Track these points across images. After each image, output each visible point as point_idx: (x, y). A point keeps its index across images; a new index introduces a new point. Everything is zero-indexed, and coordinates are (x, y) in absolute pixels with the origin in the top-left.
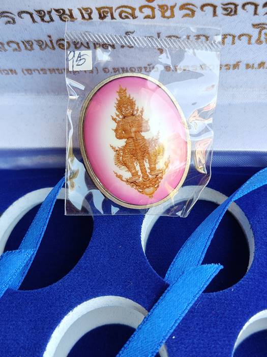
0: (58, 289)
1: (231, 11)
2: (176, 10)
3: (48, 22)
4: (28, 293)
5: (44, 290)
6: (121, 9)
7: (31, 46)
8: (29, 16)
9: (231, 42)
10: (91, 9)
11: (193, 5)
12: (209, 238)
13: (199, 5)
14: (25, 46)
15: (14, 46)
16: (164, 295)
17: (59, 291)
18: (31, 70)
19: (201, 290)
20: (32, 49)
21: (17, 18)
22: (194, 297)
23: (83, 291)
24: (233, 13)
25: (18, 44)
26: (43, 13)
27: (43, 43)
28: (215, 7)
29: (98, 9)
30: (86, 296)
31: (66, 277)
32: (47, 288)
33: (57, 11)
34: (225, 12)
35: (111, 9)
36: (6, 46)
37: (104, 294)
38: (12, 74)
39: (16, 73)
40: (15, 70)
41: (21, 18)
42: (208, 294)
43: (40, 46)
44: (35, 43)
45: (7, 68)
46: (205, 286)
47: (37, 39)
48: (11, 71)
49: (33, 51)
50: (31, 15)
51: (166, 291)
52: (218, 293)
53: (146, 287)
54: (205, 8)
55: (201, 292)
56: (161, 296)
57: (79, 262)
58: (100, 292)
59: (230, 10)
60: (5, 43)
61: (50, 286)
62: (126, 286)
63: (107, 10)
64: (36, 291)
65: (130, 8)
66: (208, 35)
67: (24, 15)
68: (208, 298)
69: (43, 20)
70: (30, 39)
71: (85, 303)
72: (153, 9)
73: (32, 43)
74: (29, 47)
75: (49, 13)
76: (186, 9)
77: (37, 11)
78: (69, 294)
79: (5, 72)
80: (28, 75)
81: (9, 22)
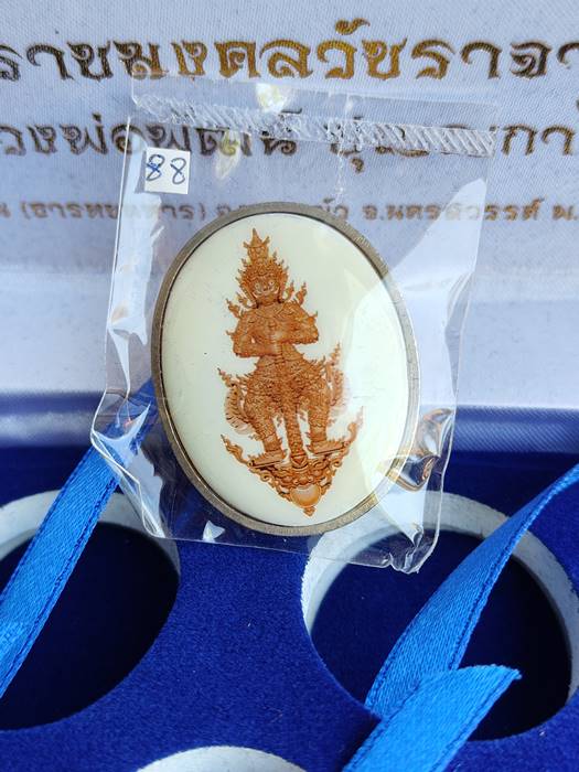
0: (85, 727)
1: (532, 65)
2: (405, 57)
3: (97, 78)
6: (276, 49)
7: (50, 141)
8: (52, 59)
9: (525, 146)
10: (202, 45)
11: (445, 45)
13: (458, 47)
17: (87, 732)
20: (52, 149)
21: (23, 64)
24: (535, 70)
25: (18, 135)
26: (87, 51)
28: (495, 52)
29: (221, 48)
34: (519, 67)
35: (251, 47)
41: (35, 63)
43: (72, 143)
44: (60, 134)
46: (477, 721)
47: (66, 123)
49: (52, 155)
50: (59, 56)
52: (504, 740)
54: (473, 54)
55: (466, 736)
57: (142, 660)
58: (197, 736)
59: (530, 61)
62: (268, 721)
63: (241, 50)
65: (297, 46)
67: (42, 57)
68: (481, 753)
70: (48, 123)
72: (350, 51)
73: (54, 134)
75: (103, 52)
76: (428, 54)
77: (73, 47)
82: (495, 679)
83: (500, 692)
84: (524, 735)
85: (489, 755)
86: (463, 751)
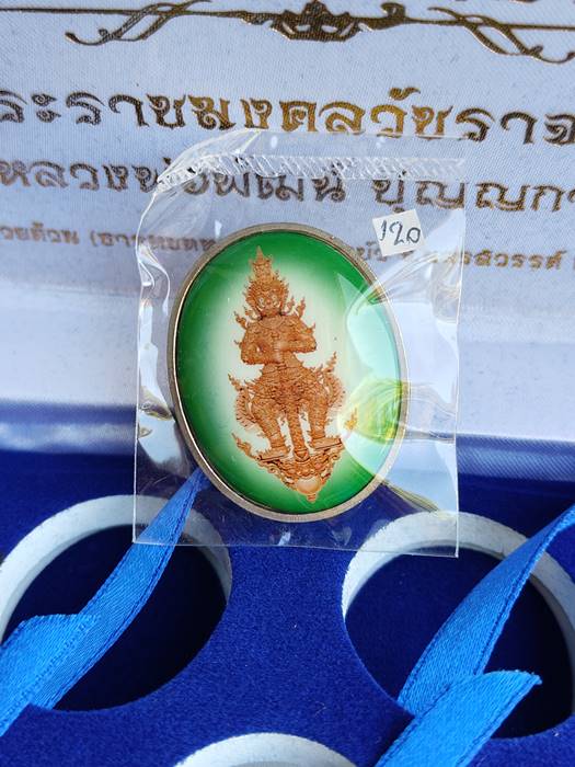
0: (149, 711)
1: (563, 135)
2: (450, 121)
3: (172, 126)
4: (75, 716)
5: (117, 712)
6: (335, 110)
7: (123, 179)
8: (132, 107)
9: (552, 204)
10: (268, 104)
11: (486, 113)
12: (499, 618)
13: (499, 115)
14: (110, 178)
15: (85, 176)
16: (403, 735)
17: (151, 716)
18: (110, 235)
19: (490, 728)
20: (123, 186)
21: (105, 111)
22: (476, 742)
23: (210, 720)
24: (566, 139)
25: (94, 172)
26: (164, 103)
27: (149, 176)
28: (531, 122)
29: (285, 107)
30: (216, 730)
31: (169, 686)
32: (122, 707)
33: (196, 101)
34: (551, 135)
35: (311, 107)
36: (67, 175)
37: (259, 729)
38: (67, 241)
39: (76, 241)
40: (75, 234)
41: (115, 111)
42: (503, 741)
43: (143, 182)
44: (132, 173)
45: (58, 228)
46: (501, 720)
47: (138, 165)
48: (66, 233)
49: (123, 191)
50: (138, 106)
51: (409, 728)
52: (523, 739)
53: (360, 717)
54: (511, 123)
55: (490, 733)
56: (397, 738)
57: (200, 654)
58: (249, 723)
59: (562, 131)
60: (67, 167)
61: (130, 704)
62: (312, 713)
63: (302, 109)
64: (96, 712)
65: (353, 108)
66: (505, 186)
67: (121, 105)
68: (502, 749)
69: (160, 121)
70: (122, 163)
71: (213, 746)
72: (401, 114)
73: (127, 173)
74: (117, 182)
75: (178, 104)
76: (471, 120)
77: (151, 99)
78: (177, 723)
79: (53, 235)
80: (101, 247)
81: (86, 119)
82: (518, 683)
83: (522, 695)
84: (542, 735)
85: (509, 752)
86: (487, 747)
